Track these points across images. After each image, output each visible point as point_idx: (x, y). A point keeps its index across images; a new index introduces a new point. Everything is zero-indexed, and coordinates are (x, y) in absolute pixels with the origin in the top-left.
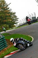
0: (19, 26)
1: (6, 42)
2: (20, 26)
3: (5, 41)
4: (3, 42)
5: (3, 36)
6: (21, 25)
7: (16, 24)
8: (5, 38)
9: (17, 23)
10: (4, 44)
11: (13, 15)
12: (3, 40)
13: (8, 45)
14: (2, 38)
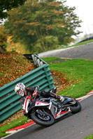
0: (83, 41)
1: (51, 78)
2: (87, 40)
3: (49, 76)
4: (46, 78)
5: (44, 63)
6: (88, 37)
7: (75, 34)
8: (49, 69)
9: (78, 33)
10: (47, 82)
11: (69, 12)
12: (45, 74)
13: (55, 85)
14: (43, 69)
